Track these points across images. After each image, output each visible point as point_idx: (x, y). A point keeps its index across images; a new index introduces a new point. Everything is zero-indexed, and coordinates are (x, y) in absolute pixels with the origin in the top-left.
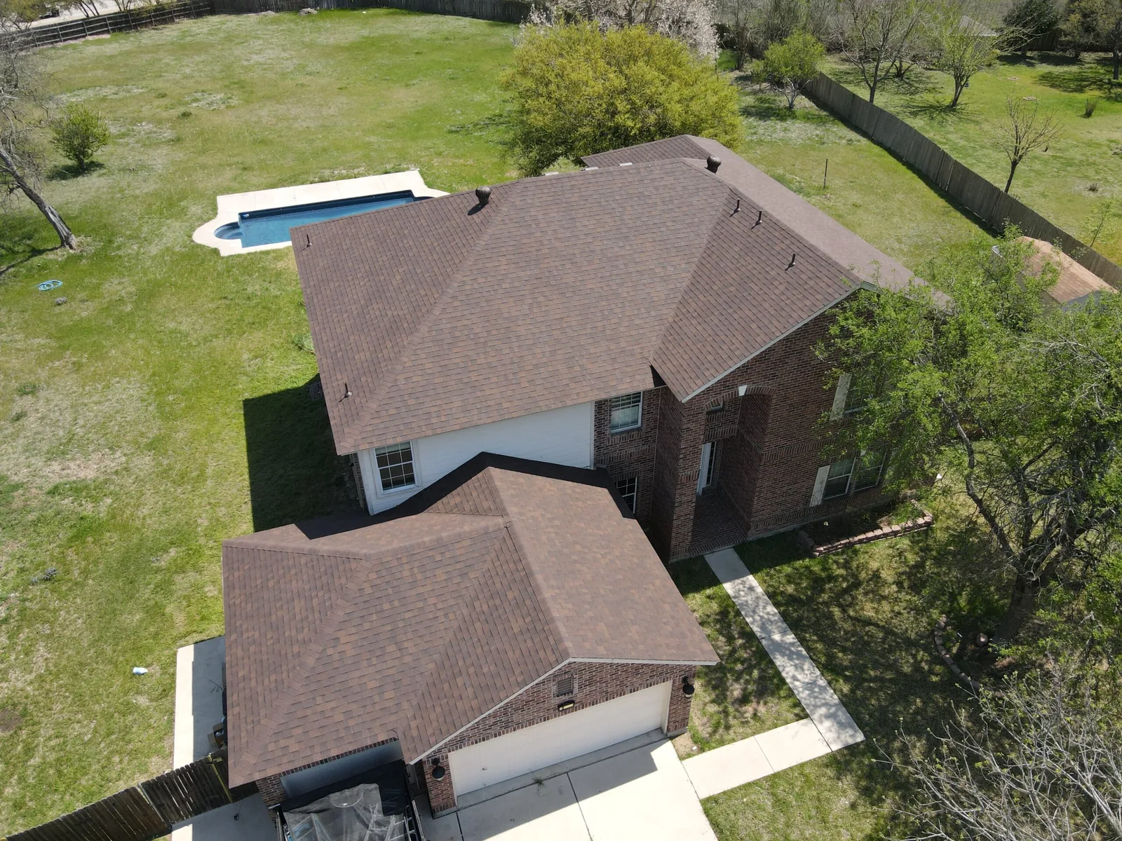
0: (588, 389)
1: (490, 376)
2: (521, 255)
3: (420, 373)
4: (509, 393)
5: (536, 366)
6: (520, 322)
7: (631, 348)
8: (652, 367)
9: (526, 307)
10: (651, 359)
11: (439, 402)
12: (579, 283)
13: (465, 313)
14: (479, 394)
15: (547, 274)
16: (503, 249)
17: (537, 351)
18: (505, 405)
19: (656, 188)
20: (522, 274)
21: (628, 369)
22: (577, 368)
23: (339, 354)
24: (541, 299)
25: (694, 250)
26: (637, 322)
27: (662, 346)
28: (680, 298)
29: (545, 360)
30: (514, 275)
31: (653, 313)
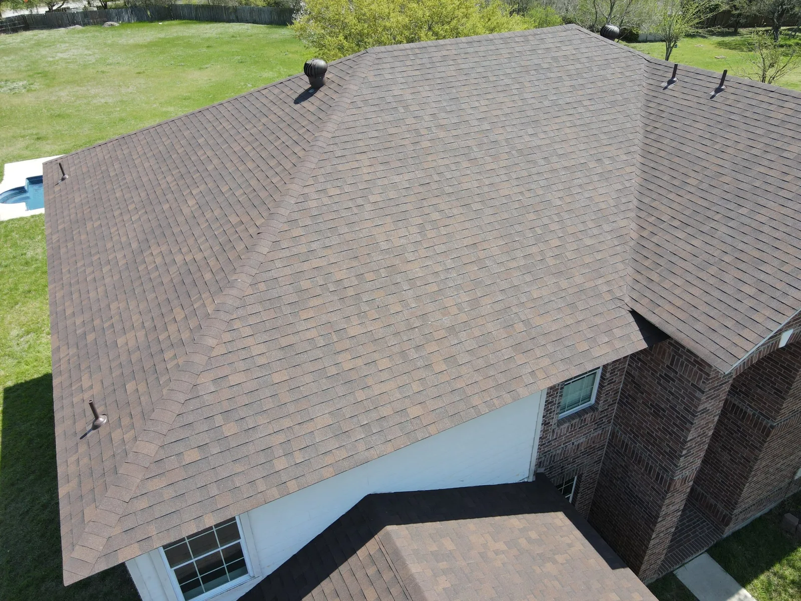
0: (546, 362)
1: (376, 356)
2: (390, 151)
3: (242, 366)
4: (416, 387)
5: (451, 329)
6: (410, 257)
7: (592, 284)
8: (634, 313)
9: (415, 230)
10: (627, 300)
11: (287, 423)
12: (486, 189)
13: (314, 246)
14: (360, 395)
15: (436, 178)
16: (361, 143)
17: (449, 302)
18: (414, 411)
19: (555, 59)
20: (396, 179)
21: (599, 320)
22: (520, 327)
23: (91, 337)
24: (436, 216)
25: (631, 137)
26: (588, 242)
27: (638, 277)
28: (636, 202)
29: (463, 317)
30: (386, 182)
31: (606, 227)
